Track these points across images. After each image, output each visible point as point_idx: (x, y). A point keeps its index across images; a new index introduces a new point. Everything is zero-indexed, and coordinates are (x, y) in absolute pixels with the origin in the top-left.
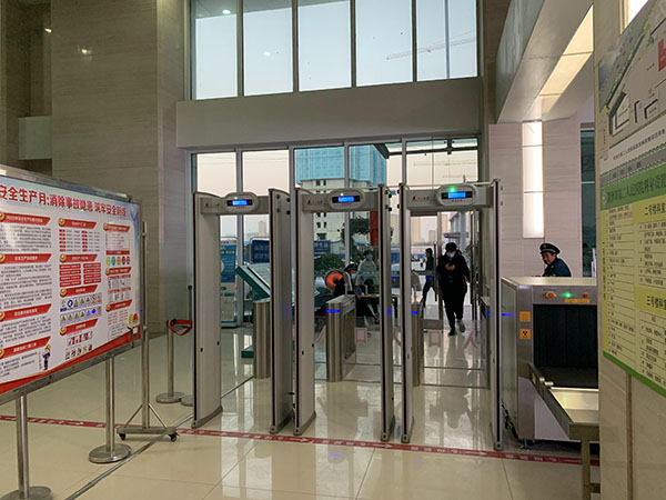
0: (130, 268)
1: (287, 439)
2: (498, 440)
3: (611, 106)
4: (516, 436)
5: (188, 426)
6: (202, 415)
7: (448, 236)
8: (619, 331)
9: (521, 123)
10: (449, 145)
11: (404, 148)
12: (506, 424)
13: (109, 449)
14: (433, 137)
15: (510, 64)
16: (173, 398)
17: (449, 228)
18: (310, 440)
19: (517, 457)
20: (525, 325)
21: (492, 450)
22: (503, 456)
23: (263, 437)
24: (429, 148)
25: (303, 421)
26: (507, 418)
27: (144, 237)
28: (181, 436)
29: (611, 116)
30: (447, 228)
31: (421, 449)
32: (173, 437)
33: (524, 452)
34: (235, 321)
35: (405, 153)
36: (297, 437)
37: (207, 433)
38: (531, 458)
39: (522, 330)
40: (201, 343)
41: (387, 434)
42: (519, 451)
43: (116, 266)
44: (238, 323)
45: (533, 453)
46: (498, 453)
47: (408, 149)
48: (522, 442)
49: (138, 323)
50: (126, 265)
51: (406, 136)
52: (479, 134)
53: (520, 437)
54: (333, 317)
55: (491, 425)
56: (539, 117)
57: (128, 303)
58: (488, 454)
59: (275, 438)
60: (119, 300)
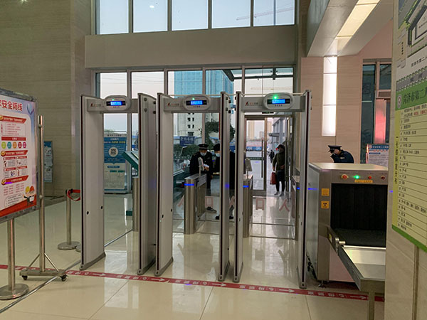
0: (27, 151)
1: (149, 279)
2: (303, 281)
3: (411, 21)
4: (315, 277)
5: (77, 268)
6: (88, 260)
7: (271, 135)
8: (408, 210)
9: (322, 58)
10: (274, 74)
11: (244, 74)
12: (309, 268)
13: (10, 289)
14: (263, 66)
15: (318, 12)
16: (70, 245)
17: (272, 130)
18: (166, 280)
19: (316, 294)
20: (325, 198)
21: (298, 288)
22: (305, 293)
23: (131, 278)
24: (261, 75)
25: (162, 265)
26: (310, 263)
27: (40, 128)
28: (69, 276)
29: (410, 29)
30: (271, 130)
31: (247, 287)
32: (64, 278)
33: (321, 289)
34: (126, 189)
35: (244, 78)
36: (157, 278)
37: (91, 274)
38: (326, 295)
39: (322, 202)
40: (87, 208)
41: (222, 276)
42: (318, 289)
43: (12, 149)
44: (128, 191)
45: (327, 290)
46: (303, 291)
47: (246, 75)
48: (320, 282)
49: (35, 193)
50: (22, 149)
51: (245, 64)
52: (294, 65)
53: (318, 279)
54: (189, 189)
55: (297, 269)
56: (336, 54)
57: (25, 178)
58: (296, 291)
59: (141, 279)
60: (14, 176)
